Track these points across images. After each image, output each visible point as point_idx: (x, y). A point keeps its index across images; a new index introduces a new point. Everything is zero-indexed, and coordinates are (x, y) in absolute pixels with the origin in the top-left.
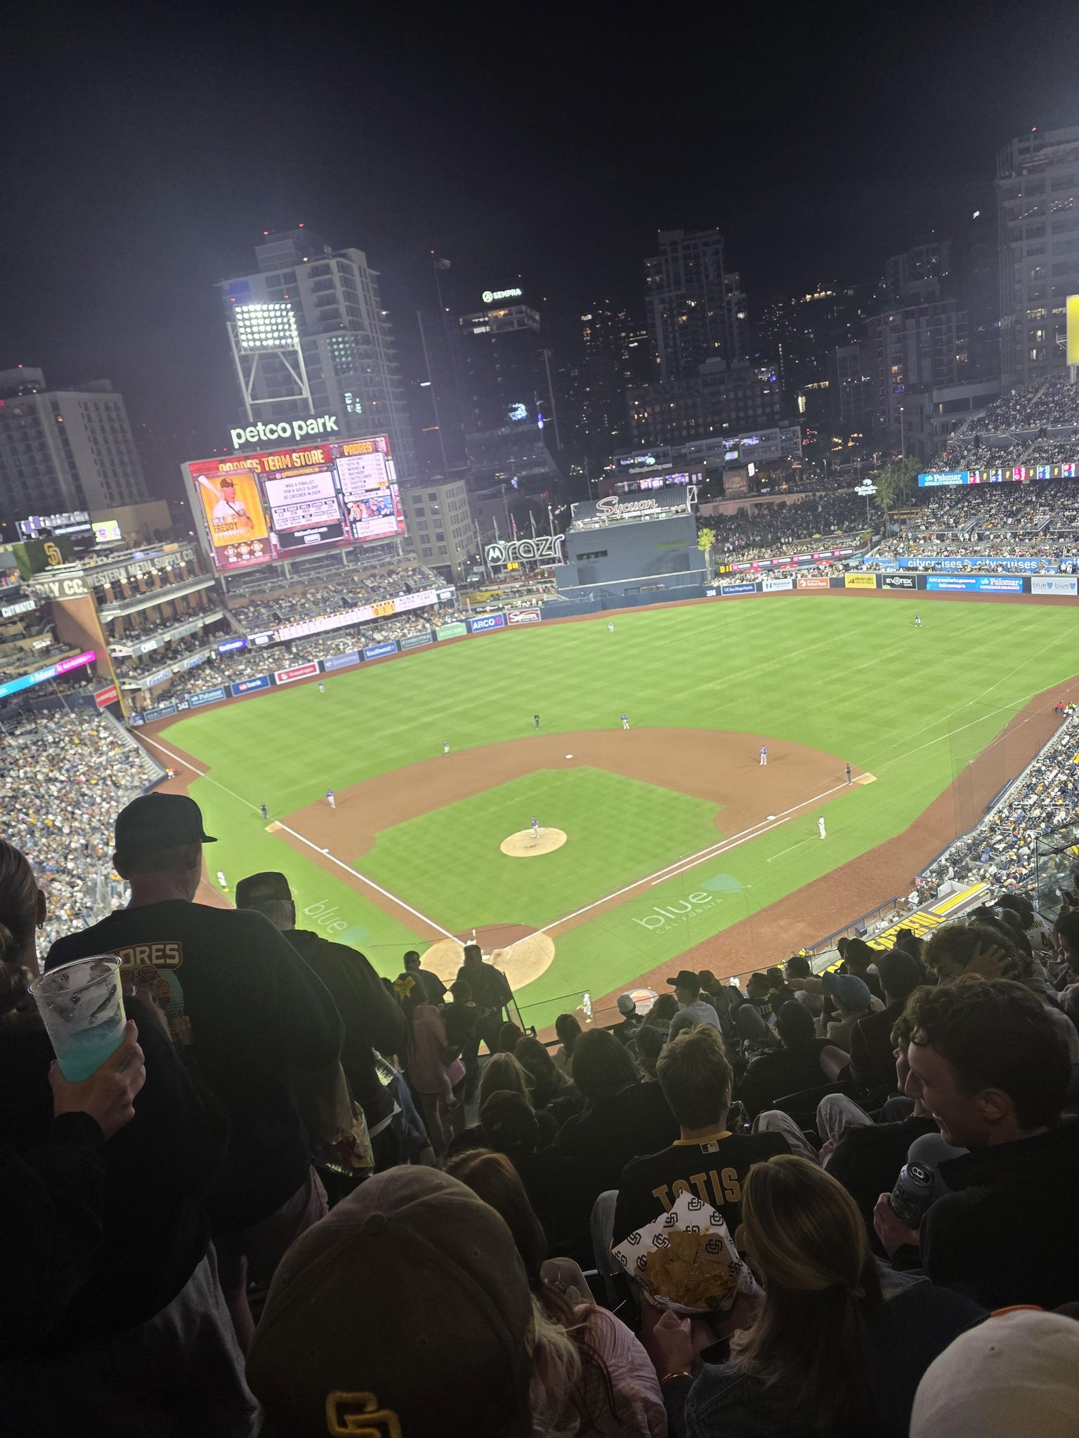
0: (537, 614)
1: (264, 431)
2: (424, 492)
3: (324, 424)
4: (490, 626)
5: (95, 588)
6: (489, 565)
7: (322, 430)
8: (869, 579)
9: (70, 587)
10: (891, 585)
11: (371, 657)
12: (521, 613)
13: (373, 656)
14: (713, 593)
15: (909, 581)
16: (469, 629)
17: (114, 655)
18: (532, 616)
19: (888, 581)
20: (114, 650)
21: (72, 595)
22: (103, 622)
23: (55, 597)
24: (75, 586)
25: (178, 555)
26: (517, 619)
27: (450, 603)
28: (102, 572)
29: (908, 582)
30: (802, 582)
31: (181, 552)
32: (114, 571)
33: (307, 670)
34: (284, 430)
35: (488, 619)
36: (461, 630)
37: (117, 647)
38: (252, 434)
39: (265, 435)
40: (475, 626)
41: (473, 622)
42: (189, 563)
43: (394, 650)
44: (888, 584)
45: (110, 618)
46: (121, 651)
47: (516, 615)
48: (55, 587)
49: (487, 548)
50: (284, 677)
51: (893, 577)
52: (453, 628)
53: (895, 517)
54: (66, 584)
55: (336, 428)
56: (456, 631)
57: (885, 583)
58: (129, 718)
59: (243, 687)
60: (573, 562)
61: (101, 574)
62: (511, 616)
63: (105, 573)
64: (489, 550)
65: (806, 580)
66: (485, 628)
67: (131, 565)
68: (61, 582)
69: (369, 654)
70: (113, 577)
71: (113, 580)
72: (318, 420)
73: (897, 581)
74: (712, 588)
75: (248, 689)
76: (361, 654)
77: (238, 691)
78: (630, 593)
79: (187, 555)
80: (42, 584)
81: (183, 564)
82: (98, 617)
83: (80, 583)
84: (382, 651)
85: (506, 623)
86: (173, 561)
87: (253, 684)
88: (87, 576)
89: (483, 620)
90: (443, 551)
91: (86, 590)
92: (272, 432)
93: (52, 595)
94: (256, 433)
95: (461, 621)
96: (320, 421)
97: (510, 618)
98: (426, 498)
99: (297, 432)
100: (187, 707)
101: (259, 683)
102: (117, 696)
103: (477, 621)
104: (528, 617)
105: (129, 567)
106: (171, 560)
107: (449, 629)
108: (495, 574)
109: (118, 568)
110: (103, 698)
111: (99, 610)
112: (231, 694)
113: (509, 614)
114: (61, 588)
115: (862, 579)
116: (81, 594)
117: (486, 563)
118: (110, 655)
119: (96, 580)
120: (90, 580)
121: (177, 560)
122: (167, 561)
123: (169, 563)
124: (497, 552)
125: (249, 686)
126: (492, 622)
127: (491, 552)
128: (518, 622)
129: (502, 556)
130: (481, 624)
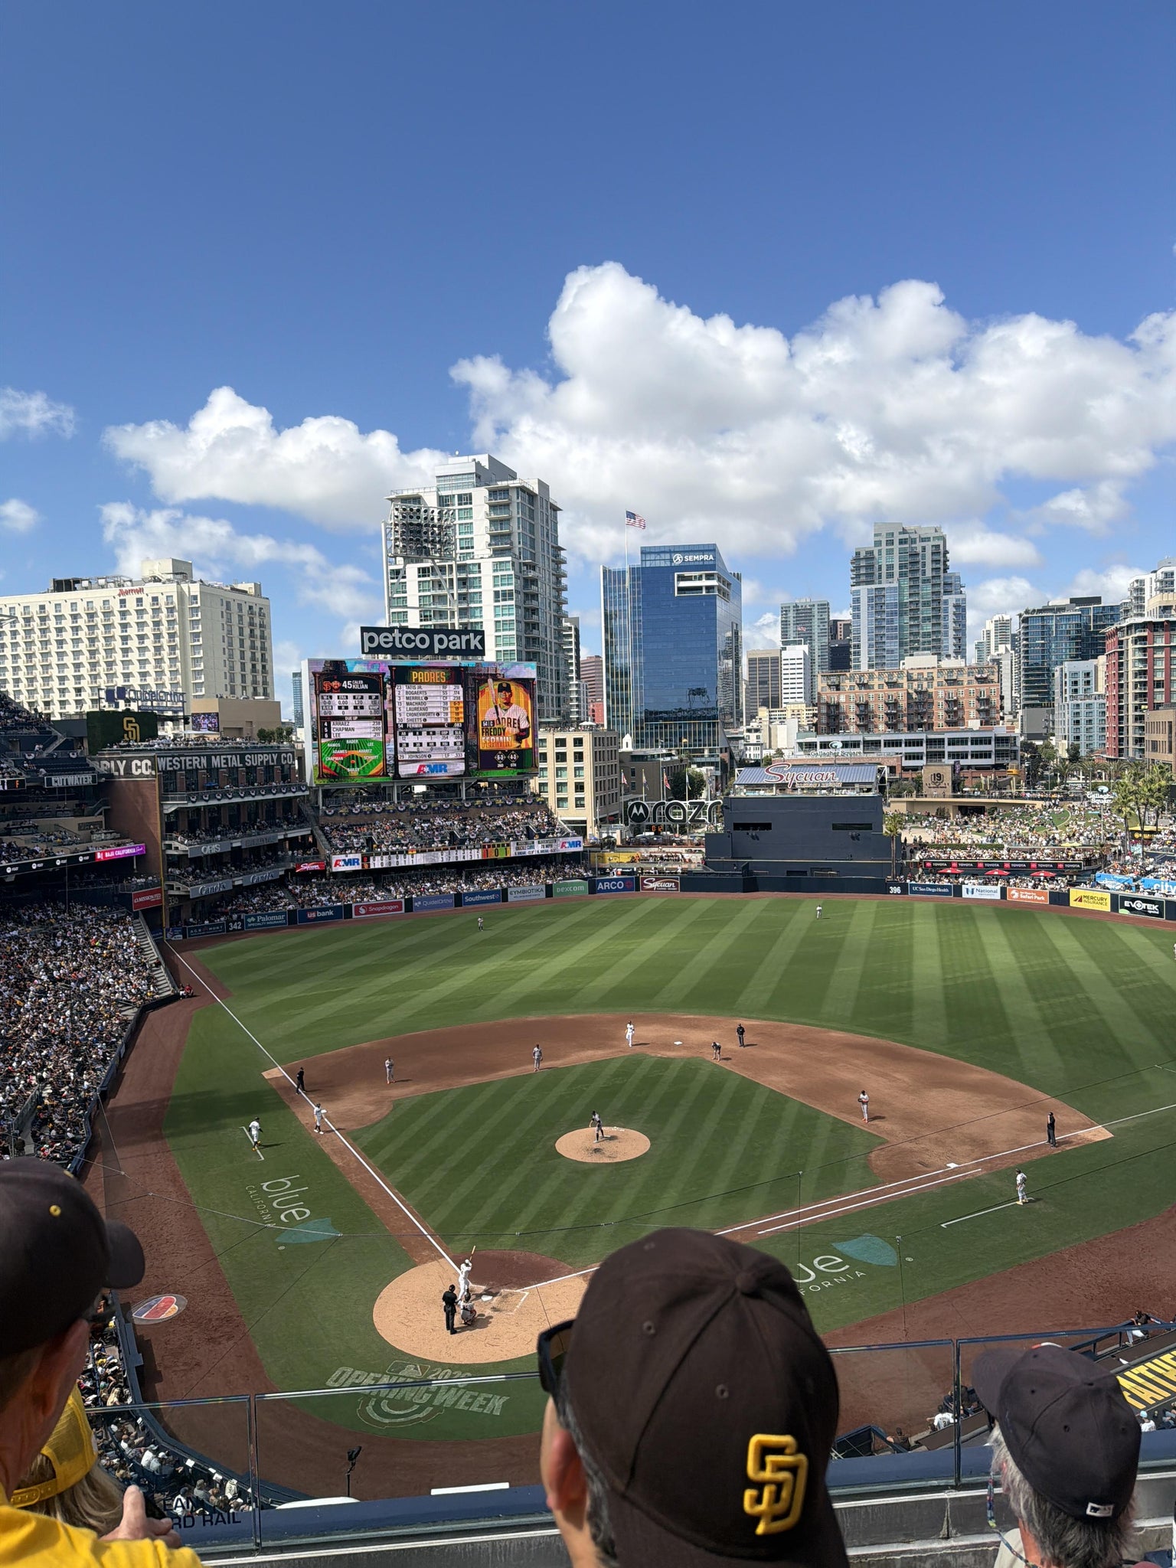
0: (676, 884)
1: (400, 638)
2: (570, 736)
3: (468, 642)
4: (617, 890)
5: (165, 772)
6: (630, 824)
7: (464, 647)
8: (1102, 899)
9: (138, 767)
10: (1131, 909)
11: (469, 903)
12: (657, 879)
13: (473, 903)
14: (897, 890)
15: (1155, 907)
16: (593, 889)
17: (169, 852)
18: (669, 885)
19: (1127, 903)
20: (169, 847)
21: (137, 776)
22: (166, 812)
23: (120, 776)
24: (144, 767)
25: (275, 757)
26: (651, 885)
28: (179, 756)
29: (1153, 908)
30: (1013, 892)
31: (279, 754)
32: (194, 758)
33: (391, 908)
34: (423, 641)
35: (617, 881)
36: (583, 888)
37: (175, 844)
38: (386, 640)
39: (401, 643)
40: (600, 887)
41: (599, 881)
43: (498, 900)
44: (1127, 908)
45: (173, 809)
46: (177, 848)
47: (651, 882)
48: (122, 766)
49: (630, 804)
50: (363, 911)
51: (1133, 900)
52: (572, 885)
53: (1137, 835)
54: (134, 763)
55: (480, 647)
56: (575, 889)
57: (1123, 907)
58: (168, 930)
59: (311, 916)
61: (176, 758)
62: (645, 882)
63: (183, 759)
65: (1019, 891)
66: (611, 890)
67: (215, 756)
68: (129, 760)
69: (467, 899)
70: (191, 765)
71: (188, 768)
72: (463, 636)
73: (1139, 906)
74: (895, 886)
75: (317, 919)
76: (458, 899)
77: (305, 919)
78: (794, 875)
79: (285, 759)
80: (109, 760)
82: (161, 805)
83: (149, 763)
84: (484, 898)
85: (638, 890)
86: (268, 762)
87: (324, 914)
88: (160, 757)
89: (610, 881)
90: (580, 803)
91: (154, 773)
92: (409, 641)
93: (116, 774)
94: (391, 639)
95: (584, 879)
96: (464, 638)
97: (644, 884)
98: (570, 742)
99: (437, 646)
100: (240, 928)
101: (331, 913)
102: (161, 900)
103: (603, 881)
104: (665, 885)
105: (213, 757)
106: (265, 760)
107: (568, 886)
108: (634, 836)
109: (199, 756)
110: (141, 900)
111: (163, 798)
112: (295, 919)
113: (643, 879)
114: (128, 768)
115: (1092, 898)
116: (147, 776)
117: (626, 823)
118: (163, 851)
119: (169, 764)
120: (162, 763)
121: (273, 761)
122: (260, 760)
123: (262, 762)
124: (641, 810)
125: (319, 914)
126: (620, 885)
127: (635, 808)
128: (652, 889)
129: (647, 816)
130: (607, 885)
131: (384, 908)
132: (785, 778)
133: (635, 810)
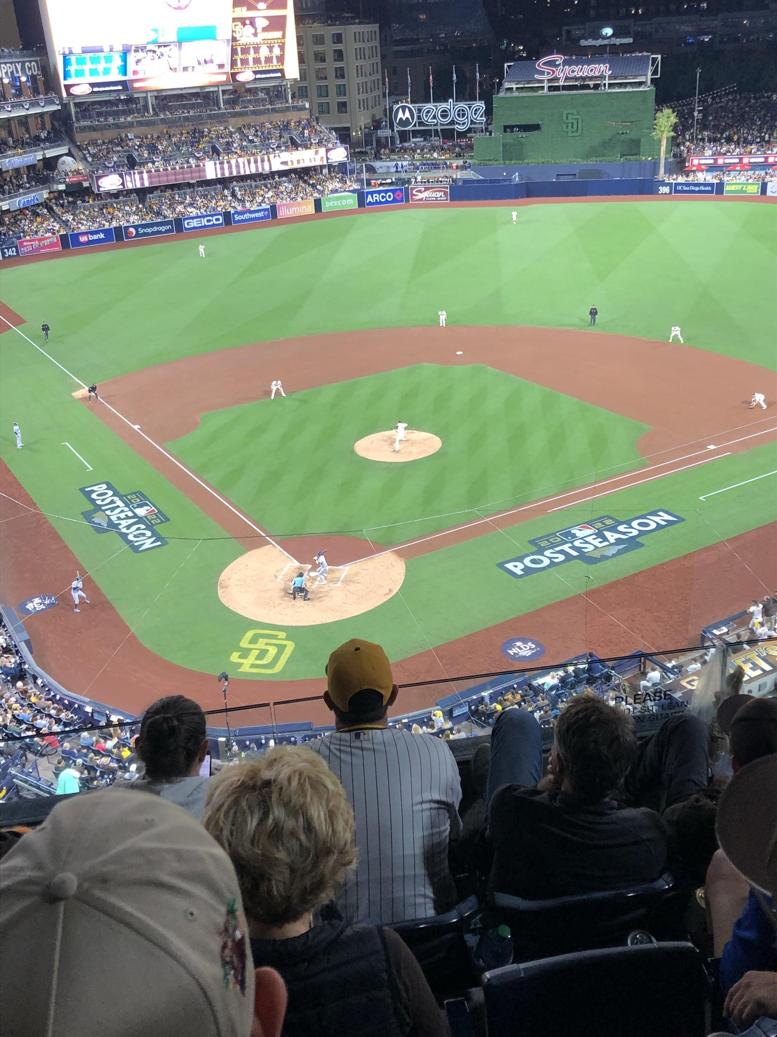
0: (445, 193)
2: (328, 32)
4: (387, 202)
6: (396, 129)
11: (239, 221)
12: (426, 189)
13: (243, 221)
14: (665, 190)
16: (362, 202)
18: (439, 194)
25: (19, 68)
26: (421, 196)
27: (342, 168)
31: (23, 63)
33: (162, 229)
35: (386, 192)
36: (352, 201)
40: (370, 199)
41: (368, 193)
42: (33, 78)
43: (267, 217)
47: (420, 191)
49: (395, 107)
50: (133, 233)
52: (341, 198)
56: (344, 202)
59: (83, 239)
60: (497, 134)
62: (414, 192)
64: (398, 110)
66: (381, 203)
69: (237, 218)
74: (663, 183)
75: (89, 242)
76: (227, 216)
77: (77, 243)
78: (563, 179)
79: (30, 69)
81: (24, 79)
84: (253, 216)
85: (407, 201)
86: (12, 73)
87: (96, 237)
89: (379, 192)
90: (342, 106)
95: (354, 191)
97: (413, 195)
98: (328, 40)
100: (15, 254)
101: (102, 236)
103: (372, 193)
104: (434, 195)
106: (9, 71)
107: (338, 198)
108: (401, 142)
112: (69, 244)
113: (412, 189)
117: (392, 128)
121: (17, 72)
122: (4, 71)
123: (6, 73)
124: (407, 114)
125: (92, 238)
126: (390, 196)
127: (400, 110)
128: (421, 200)
129: (413, 119)
130: (377, 197)
131: (155, 229)
132: (556, 73)
133: (400, 115)
